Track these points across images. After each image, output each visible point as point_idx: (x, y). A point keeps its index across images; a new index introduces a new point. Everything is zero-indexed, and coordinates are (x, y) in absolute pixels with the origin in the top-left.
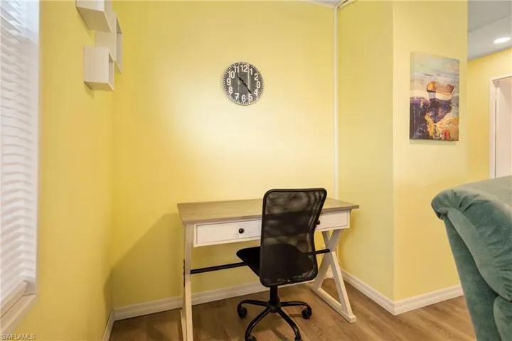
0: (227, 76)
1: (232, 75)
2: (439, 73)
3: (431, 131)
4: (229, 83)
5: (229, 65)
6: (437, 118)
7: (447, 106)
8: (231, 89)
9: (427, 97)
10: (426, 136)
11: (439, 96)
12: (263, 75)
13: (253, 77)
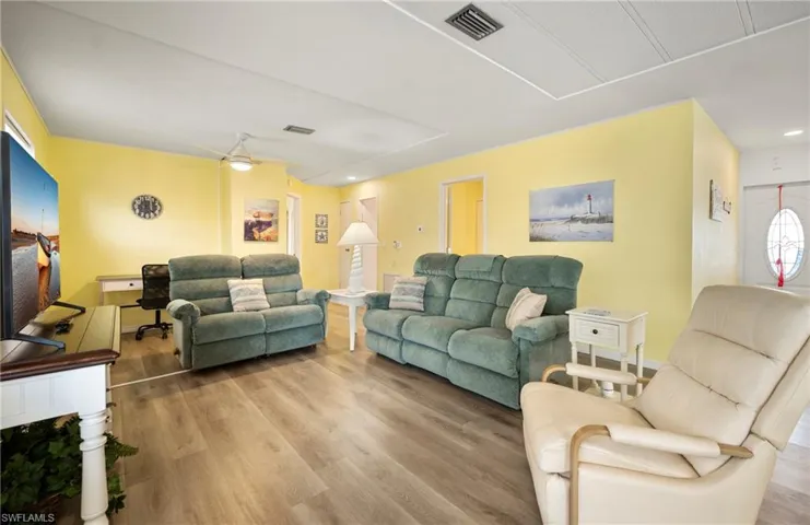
0: (134, 203)
1: (138, 203)
2: (262, 208)
3: (257, 237)
4: (136, 207)
5: (136, 196)
6: (260, 230)
7: (269, 224)
8: (137, 211)
9: (254, 220)
10: (254, 239)
11: (262, 219)
12: (162, 201)
13: (154, 203)
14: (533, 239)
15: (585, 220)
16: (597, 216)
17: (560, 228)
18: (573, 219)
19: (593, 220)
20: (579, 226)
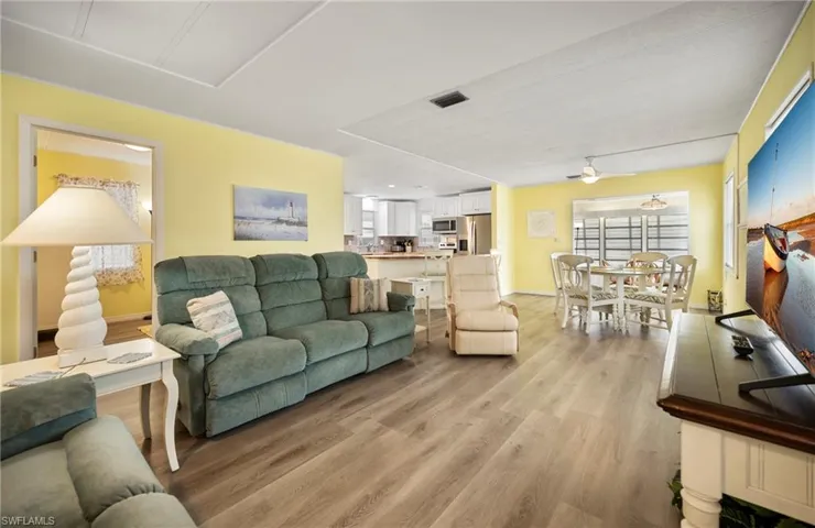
14: (237, 237)
15: (288, 223)
16: (297, 220)
17: (267, 228)
18: (279, 221)
19: (294, 224)
20: (284, 227)
